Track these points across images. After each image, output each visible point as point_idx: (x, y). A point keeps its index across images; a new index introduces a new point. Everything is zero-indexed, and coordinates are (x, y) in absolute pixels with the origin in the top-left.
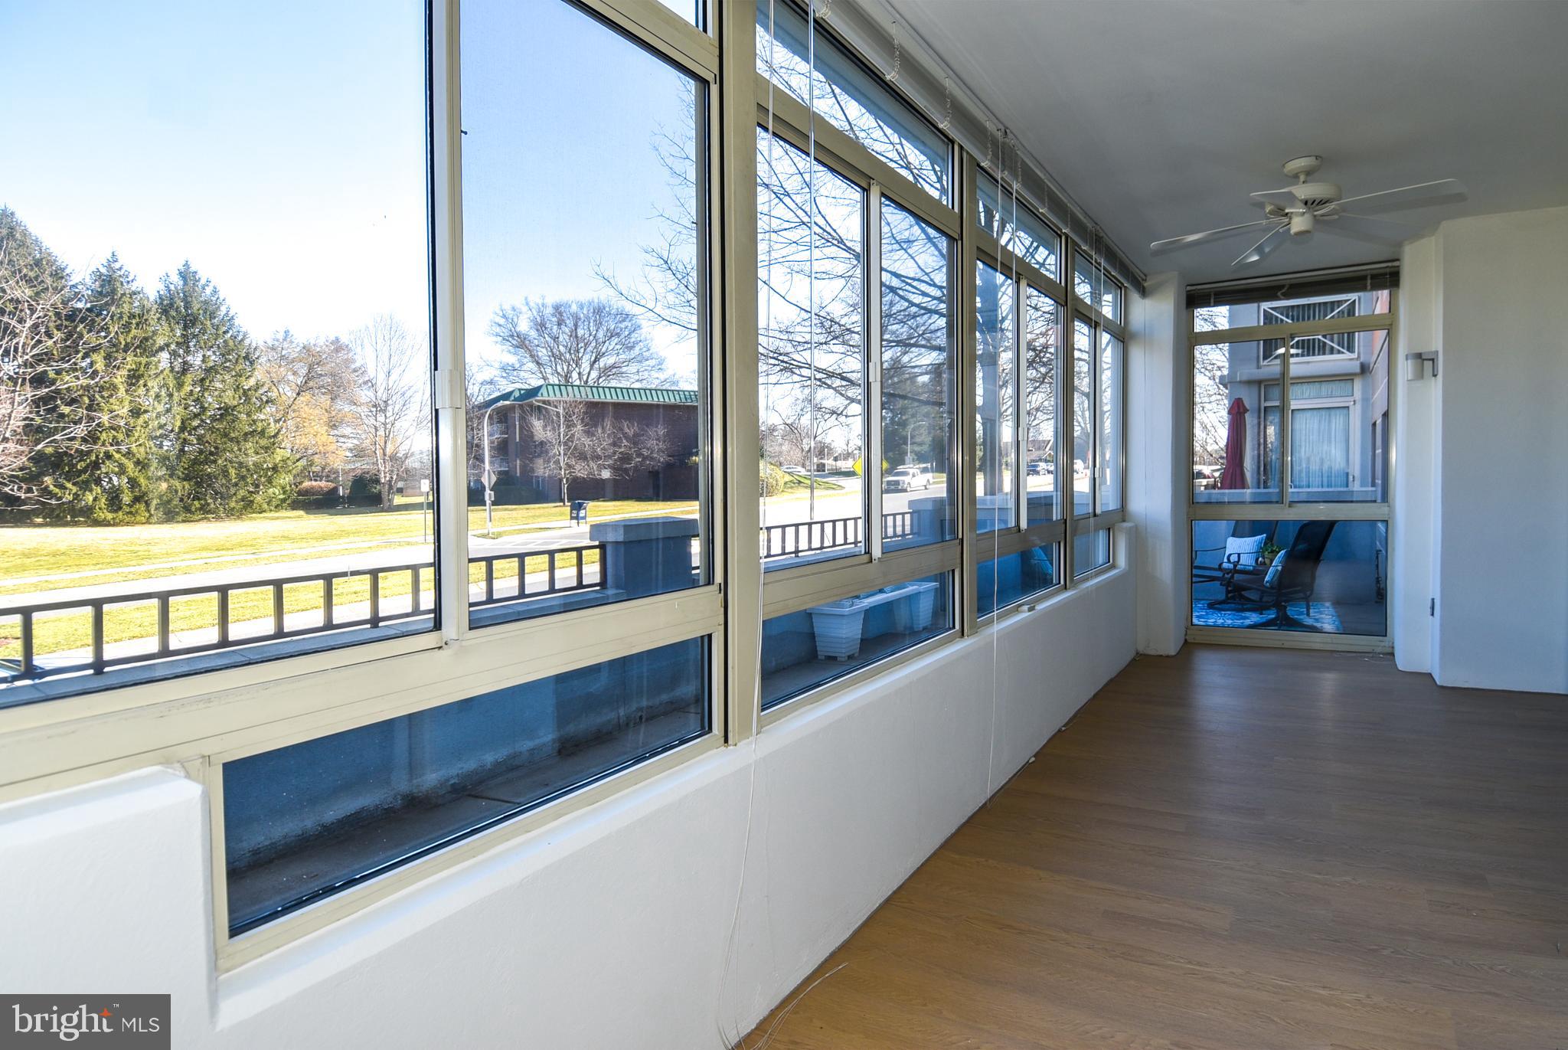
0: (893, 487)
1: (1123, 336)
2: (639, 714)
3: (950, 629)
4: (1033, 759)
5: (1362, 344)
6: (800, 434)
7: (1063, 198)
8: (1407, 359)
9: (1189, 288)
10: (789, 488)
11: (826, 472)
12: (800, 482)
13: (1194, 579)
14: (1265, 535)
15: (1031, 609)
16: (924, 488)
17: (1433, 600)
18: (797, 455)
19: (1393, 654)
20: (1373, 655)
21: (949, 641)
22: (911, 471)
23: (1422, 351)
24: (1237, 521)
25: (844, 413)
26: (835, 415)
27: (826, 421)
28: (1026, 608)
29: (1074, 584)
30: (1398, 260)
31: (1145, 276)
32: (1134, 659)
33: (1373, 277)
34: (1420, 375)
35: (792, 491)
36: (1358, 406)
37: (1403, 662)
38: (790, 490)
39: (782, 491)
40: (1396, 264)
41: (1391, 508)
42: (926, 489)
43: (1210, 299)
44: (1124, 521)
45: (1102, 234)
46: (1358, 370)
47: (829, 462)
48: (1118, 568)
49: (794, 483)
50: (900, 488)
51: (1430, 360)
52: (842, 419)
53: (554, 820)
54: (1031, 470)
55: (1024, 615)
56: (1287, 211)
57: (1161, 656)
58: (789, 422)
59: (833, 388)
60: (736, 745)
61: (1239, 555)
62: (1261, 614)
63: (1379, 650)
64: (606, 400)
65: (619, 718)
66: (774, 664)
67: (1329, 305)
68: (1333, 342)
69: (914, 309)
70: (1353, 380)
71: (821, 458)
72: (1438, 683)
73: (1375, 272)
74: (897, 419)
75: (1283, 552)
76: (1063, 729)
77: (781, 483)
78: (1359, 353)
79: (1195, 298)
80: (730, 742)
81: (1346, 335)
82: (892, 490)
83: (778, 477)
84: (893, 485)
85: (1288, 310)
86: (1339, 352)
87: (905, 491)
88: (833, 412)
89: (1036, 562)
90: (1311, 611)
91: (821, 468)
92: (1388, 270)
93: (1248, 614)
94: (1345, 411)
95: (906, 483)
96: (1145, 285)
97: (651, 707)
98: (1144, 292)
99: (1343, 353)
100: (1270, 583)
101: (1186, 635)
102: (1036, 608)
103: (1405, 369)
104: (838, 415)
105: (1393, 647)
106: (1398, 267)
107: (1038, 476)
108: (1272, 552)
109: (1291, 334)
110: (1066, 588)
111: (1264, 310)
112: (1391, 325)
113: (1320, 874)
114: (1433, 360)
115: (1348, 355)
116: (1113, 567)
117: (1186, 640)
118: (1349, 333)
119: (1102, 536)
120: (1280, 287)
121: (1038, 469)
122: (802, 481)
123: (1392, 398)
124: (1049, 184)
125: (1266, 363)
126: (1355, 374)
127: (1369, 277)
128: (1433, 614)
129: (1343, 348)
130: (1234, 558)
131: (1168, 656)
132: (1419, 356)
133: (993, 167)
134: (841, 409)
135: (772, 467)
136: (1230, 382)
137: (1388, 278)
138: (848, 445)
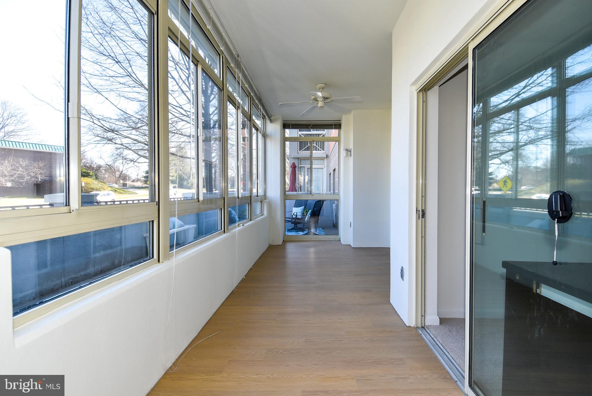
1: (265, 136)
2: (71, 281)
3: (220, 230)
4: (245, 277)
5: (326, 146)
6: (115, 170)
7: (252, 84)
8: (344, 150)
9: (284, 122)
11: (128, 187)
13: (286, 222)
14: (304, 207)
15: (243, 225)
17: (351, 222)
18: (113, 179)
19: (340, 240)
20: (335, 241)
21: (220, 234)
23: (348, 148)
24: (296, 200)
25: (137, 161)
26: (133, 162)
27: (128, 164)
28: (241, 225)
29: (254, 220)
30: (341, 121)
31: (271, 115)
32: (269, 247)
33: (335, 125)
34: (347, 156)
36: (326, 168)
37: (343, 242)
40: (340, 122)
41: (339, 197)
43: (290, 126)
44: (265, 199)
45: (261, 98)
46: (325, 157)
47: (129, 183)
48: (264, 215)
51: (349, 151)
52: (136, 164)
53: (108, 285)
55: (241, 227)
56: (318, 99)
57: (277, 245)
58: (109, 164)
59: (132, 150)
60: (163, 263)
61: (297, 213)
62: (303, 232)
63: (337, 239)
64: (10, 148)
65: (62, 283)
66: (130, 258)
67: (317, 135)
68: (319, 147)
69: (176, 119)
70: (324, 159)
71: (125, 181)
72: (352, 247)
73: (335, 124)
75: (310, 211)
76: (252, 268)
78: (326, 152)
79: (286, 126)
80: (161, 261)
81: (322, 142)
83: (105, 188)
85: (306, 135)
86: (320, 150)
88: (132, 161)
89: (233, 216)
90: (317, 231)
91: (124, 185)
92: (338, 124)
93: (299, 232)
94: (322, 169)
96: (271, 119)
97: (76, 277)
98: (271, 121)
99: (321, 151)
100: (307, 221)
101: (283, 238)
102: (244, 225)
103: (343, 153)
104: (134, 162)
105: (340, 238)
106: (341, 123)
108: (306, 211)
109: (313, 141)
110: (251, 220)
111: (299, 134)
112: (339, 140)
113: (333, 295)
114: (350, 151)
115: (323, 152)
116: (263, 215)
117: (283, 240)
118: (323, 142)
119: (259, 204)
120: (310, 125)
122: (117, 190)
123: (339, 163)
124: (249, 78)
125: (300, 152)
126: (324, 158)
127: (333, 125)
128: (351, 227)
129: (321, 149)
130: (295, 214)
131: (279, 245)
132: (347, 150)
133: (235, 67)
134: (136, 160)
135: (102, 183)
136: (290, 158)
137: (338, 126)
138: (137, 176)
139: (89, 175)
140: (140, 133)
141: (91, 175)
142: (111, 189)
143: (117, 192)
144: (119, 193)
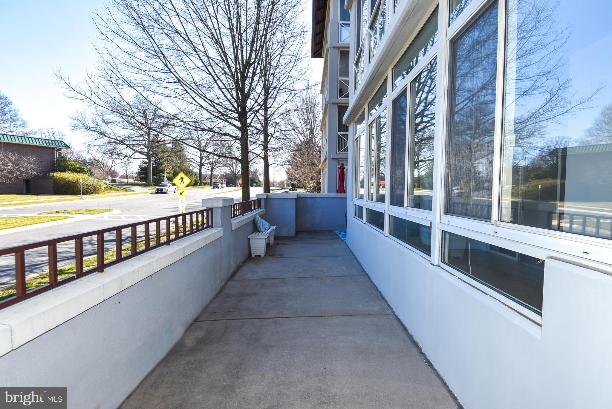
0: (160, 191)
6: (103, 165)
10: (106, 190)
11: (120, 183)
12: (111, 188)
16: (173, 192)
22: (168, 184)
27: (121, 160)
35: (108, 192)
38: (107, 191)
39: (103, 192)
42: (174, 192)
47: (118, 179)
49: (108, 188)
50: (163, 192)
52: (131, 159)
54: (215, 186)
58: (97, 159)
64: (40, 145)
74: (157, 161)
77: (103, 188)
82: (159, 192)
83: (101, 185)
84: (159, 190)
87: (166, 193)
95: (166, 189)
104: (129, 157)
107: (218, 189)
121: (219, 186)
125: (339, 152)
134: (130, 155)
135: (98, 180)
138: (126, 172)
139: (84, 171)
140: (136, 127)
141: (85, 171)
142: (106, 186)
143: (113, 189)
144: (115, 190)
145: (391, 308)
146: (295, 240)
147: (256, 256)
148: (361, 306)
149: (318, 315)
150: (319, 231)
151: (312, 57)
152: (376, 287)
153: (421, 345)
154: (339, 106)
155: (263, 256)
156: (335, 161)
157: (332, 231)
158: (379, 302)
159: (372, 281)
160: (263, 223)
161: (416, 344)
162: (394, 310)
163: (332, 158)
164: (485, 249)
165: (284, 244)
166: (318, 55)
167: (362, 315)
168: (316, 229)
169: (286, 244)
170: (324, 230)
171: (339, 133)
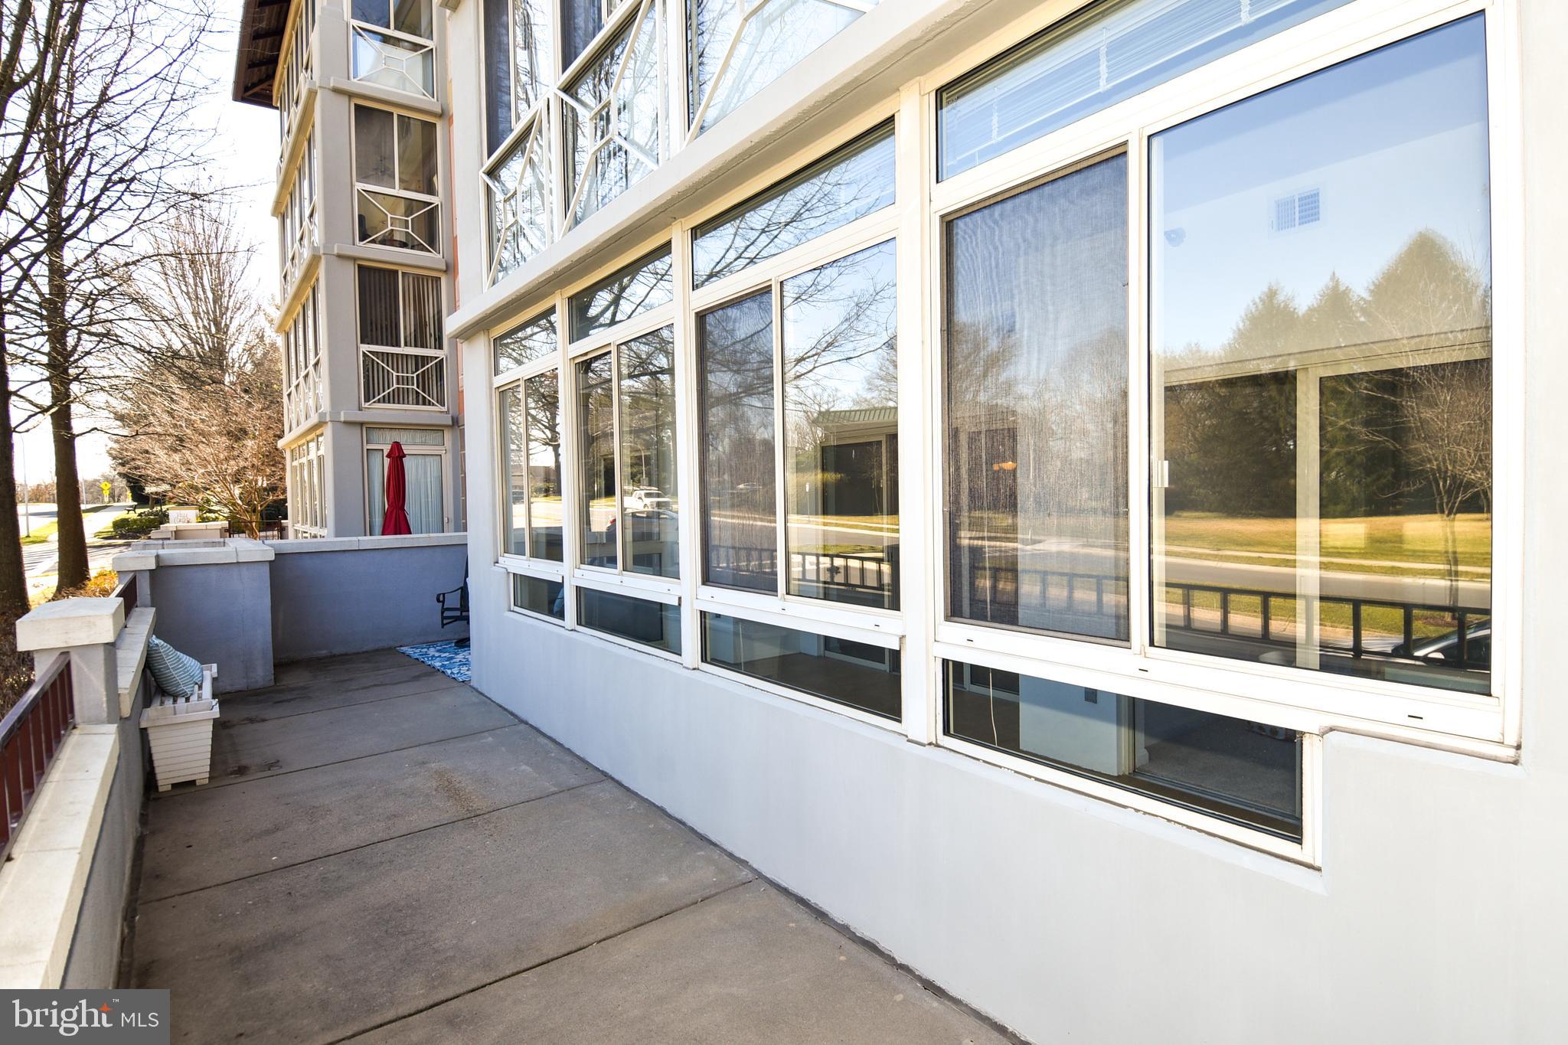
5: (450, 394)
36: (449, 456)
46: (448, 422)
67: (420, 358)
68: (425, 394)
70: (444, 430)
78: (448, 407)
85: (384, 355)
86: (431, 404)
99: (437, 406)
111: (364, 353)
115: (439, 408)
125: (367, 405)
126: (445, 426)
129: (434, 399)
145: (744, 863)
146: (288, 701)
147: (175, 786)
148: (664, 879)
149: (568, 950)
150: (346, 654)
151: (236, 99)
152: (662, 810)
153: (884, 944)
154: (360, 267)
155: (207, 781)
156: (357, 431)
157: (391, 650)
158: (703, 853)
159: (636, 794)
160: (181, 665)
161: (871, 947)
162: (755, 866)
163: (346, 423)
164: (814, 650)
165: (252, 721)
166: (255, 95)
167: (687, 906)
168: (337, 651)
169: (264, 720)
170: (364, 650)
171: (365, 348)
